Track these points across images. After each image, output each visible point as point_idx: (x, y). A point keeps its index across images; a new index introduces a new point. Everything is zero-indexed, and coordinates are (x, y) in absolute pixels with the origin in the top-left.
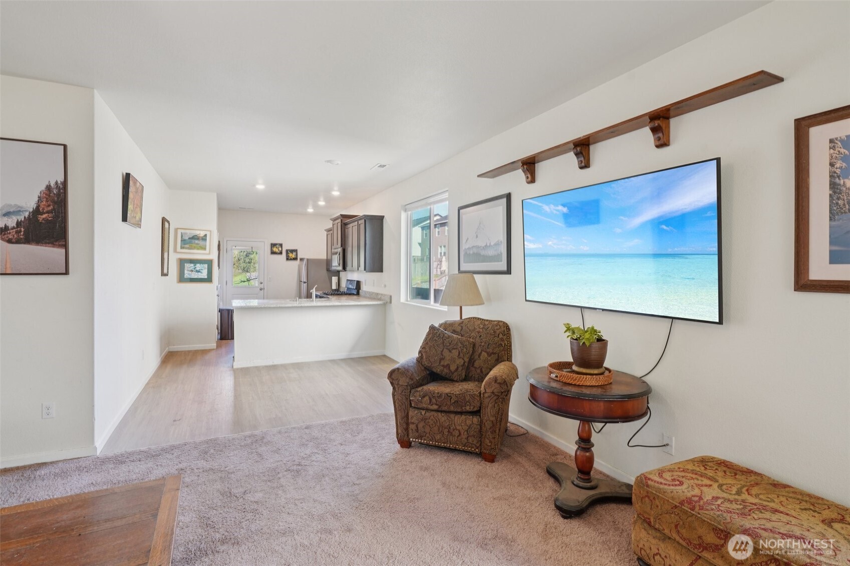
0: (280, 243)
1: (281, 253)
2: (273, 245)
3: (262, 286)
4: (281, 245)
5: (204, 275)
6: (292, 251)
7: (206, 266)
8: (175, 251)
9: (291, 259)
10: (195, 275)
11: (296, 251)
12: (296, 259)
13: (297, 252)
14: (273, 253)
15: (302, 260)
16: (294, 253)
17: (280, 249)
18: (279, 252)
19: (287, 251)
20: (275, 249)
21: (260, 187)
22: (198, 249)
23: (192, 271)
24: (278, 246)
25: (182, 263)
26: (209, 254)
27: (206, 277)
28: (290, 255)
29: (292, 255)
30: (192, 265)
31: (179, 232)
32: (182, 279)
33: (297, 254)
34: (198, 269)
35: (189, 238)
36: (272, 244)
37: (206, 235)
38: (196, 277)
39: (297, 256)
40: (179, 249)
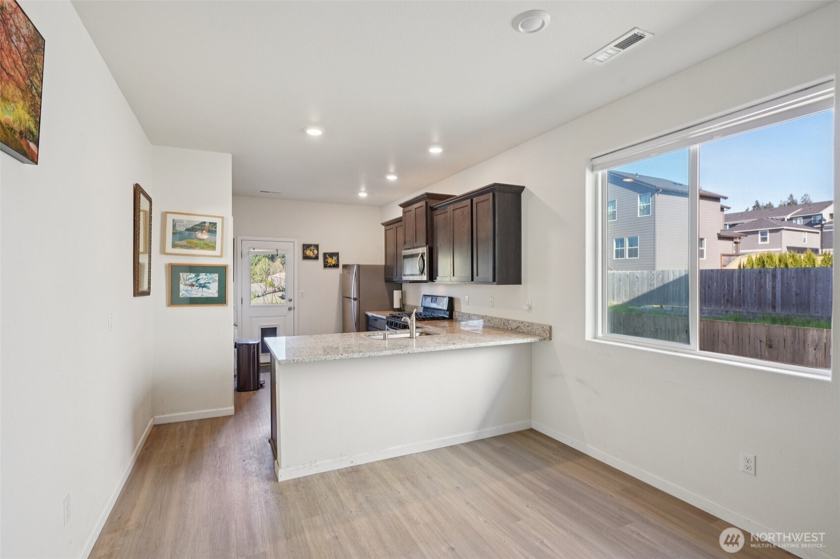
0: (316, 243)
1: (317, 258)
2: (306, 247)
3: (291, 304)
4: (317, 247)
5: (213, 291)
6: (332, 255)
7: (216, 276)
8: (163, 251)
9: (330, 266)
10: (197, 293)
11: (337, 254)
12: (336, 266)
13: (338, 257)
14: (306, 257)
15: (345, 266)
16: (335, 258)
17: (316, 252)
18: (314, 256)
19: (325, 254)
20: (309, 253)
22: (202, 248)
23: (192, 285)
24: (312, 248)
25: (175, 271)
26: (221, 256)
27: (216, 295)
28: (330, 260)
29: (332, 261)
30: (193, 275)
31: (170, 219)
32: (175, 299)
33: (338, 259)
34: (202, 282)
35: (187, 230)
36: (304, 245)
37: (214, 225)
38: (199, 295)
39: (338, 262)
40: (169, 248)
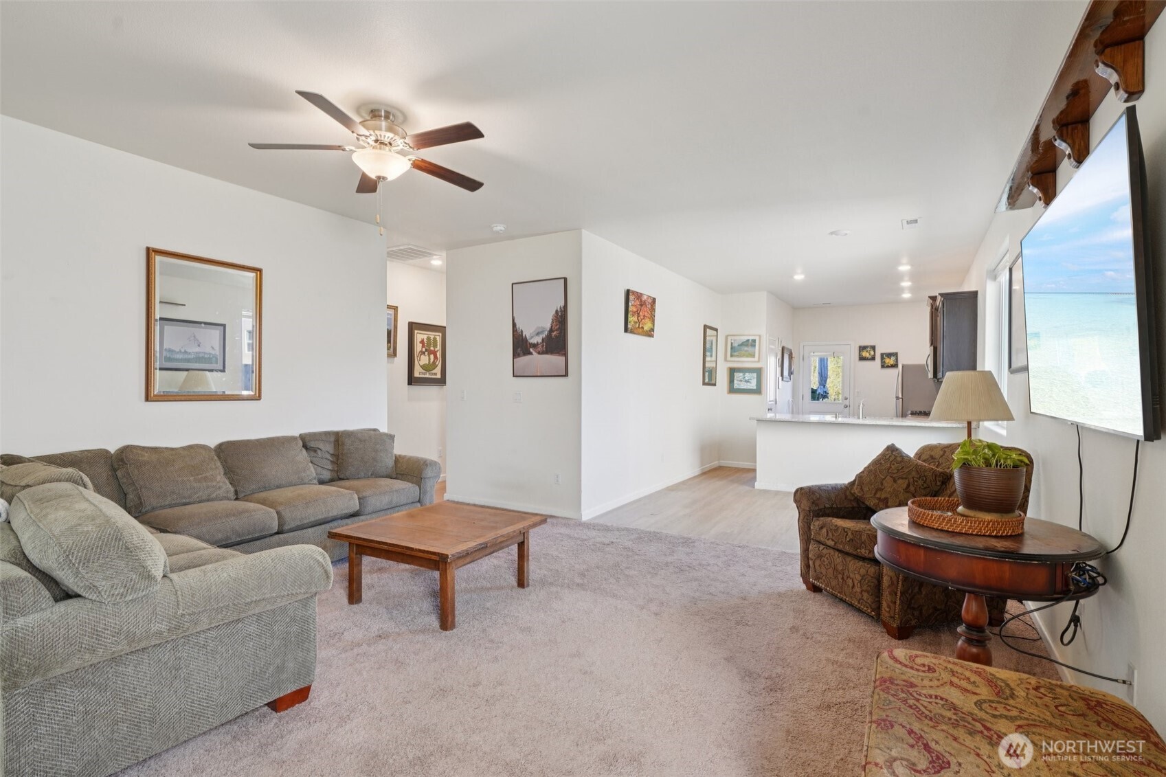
0: (872, 344)
1: (873, 358)
2: (862, 348)
3: (847, 402)
4: (873, 348)
5: (753, 385)
6: (889, 355)
7: (755, 375)
8: (726, 360)
9: (888, 367)
10: (743, 386)
11: (896, 355)
12: (895, 366)
13: (897, 357)
14: (862, 358)
15: (904, 367)
16: (893, 358)
17: (872, 353)
18: (870, 357)
19: (882, 355)
20: (865, 354)
21: (799, 277)
22: (747, 357)
23: (741, 381)
24: (869, 349)
25: (732, 372)
26: (759, 361)
27: (755, 388)
28: (887, 360)
29: (891, 361)
30: (741, 374)
31: (729, 338)
32: (732, 390)
33: (897, 359)
34: (747, 378)
35: (739, 345)
36: (860, 347)
37: (754, 341)
38: (745, 388)
39: (897, 361)
40: (729, 358)
